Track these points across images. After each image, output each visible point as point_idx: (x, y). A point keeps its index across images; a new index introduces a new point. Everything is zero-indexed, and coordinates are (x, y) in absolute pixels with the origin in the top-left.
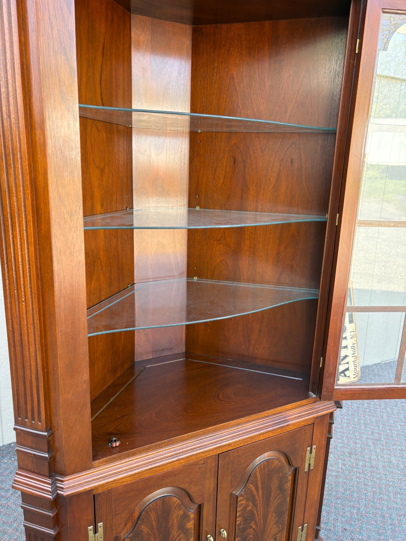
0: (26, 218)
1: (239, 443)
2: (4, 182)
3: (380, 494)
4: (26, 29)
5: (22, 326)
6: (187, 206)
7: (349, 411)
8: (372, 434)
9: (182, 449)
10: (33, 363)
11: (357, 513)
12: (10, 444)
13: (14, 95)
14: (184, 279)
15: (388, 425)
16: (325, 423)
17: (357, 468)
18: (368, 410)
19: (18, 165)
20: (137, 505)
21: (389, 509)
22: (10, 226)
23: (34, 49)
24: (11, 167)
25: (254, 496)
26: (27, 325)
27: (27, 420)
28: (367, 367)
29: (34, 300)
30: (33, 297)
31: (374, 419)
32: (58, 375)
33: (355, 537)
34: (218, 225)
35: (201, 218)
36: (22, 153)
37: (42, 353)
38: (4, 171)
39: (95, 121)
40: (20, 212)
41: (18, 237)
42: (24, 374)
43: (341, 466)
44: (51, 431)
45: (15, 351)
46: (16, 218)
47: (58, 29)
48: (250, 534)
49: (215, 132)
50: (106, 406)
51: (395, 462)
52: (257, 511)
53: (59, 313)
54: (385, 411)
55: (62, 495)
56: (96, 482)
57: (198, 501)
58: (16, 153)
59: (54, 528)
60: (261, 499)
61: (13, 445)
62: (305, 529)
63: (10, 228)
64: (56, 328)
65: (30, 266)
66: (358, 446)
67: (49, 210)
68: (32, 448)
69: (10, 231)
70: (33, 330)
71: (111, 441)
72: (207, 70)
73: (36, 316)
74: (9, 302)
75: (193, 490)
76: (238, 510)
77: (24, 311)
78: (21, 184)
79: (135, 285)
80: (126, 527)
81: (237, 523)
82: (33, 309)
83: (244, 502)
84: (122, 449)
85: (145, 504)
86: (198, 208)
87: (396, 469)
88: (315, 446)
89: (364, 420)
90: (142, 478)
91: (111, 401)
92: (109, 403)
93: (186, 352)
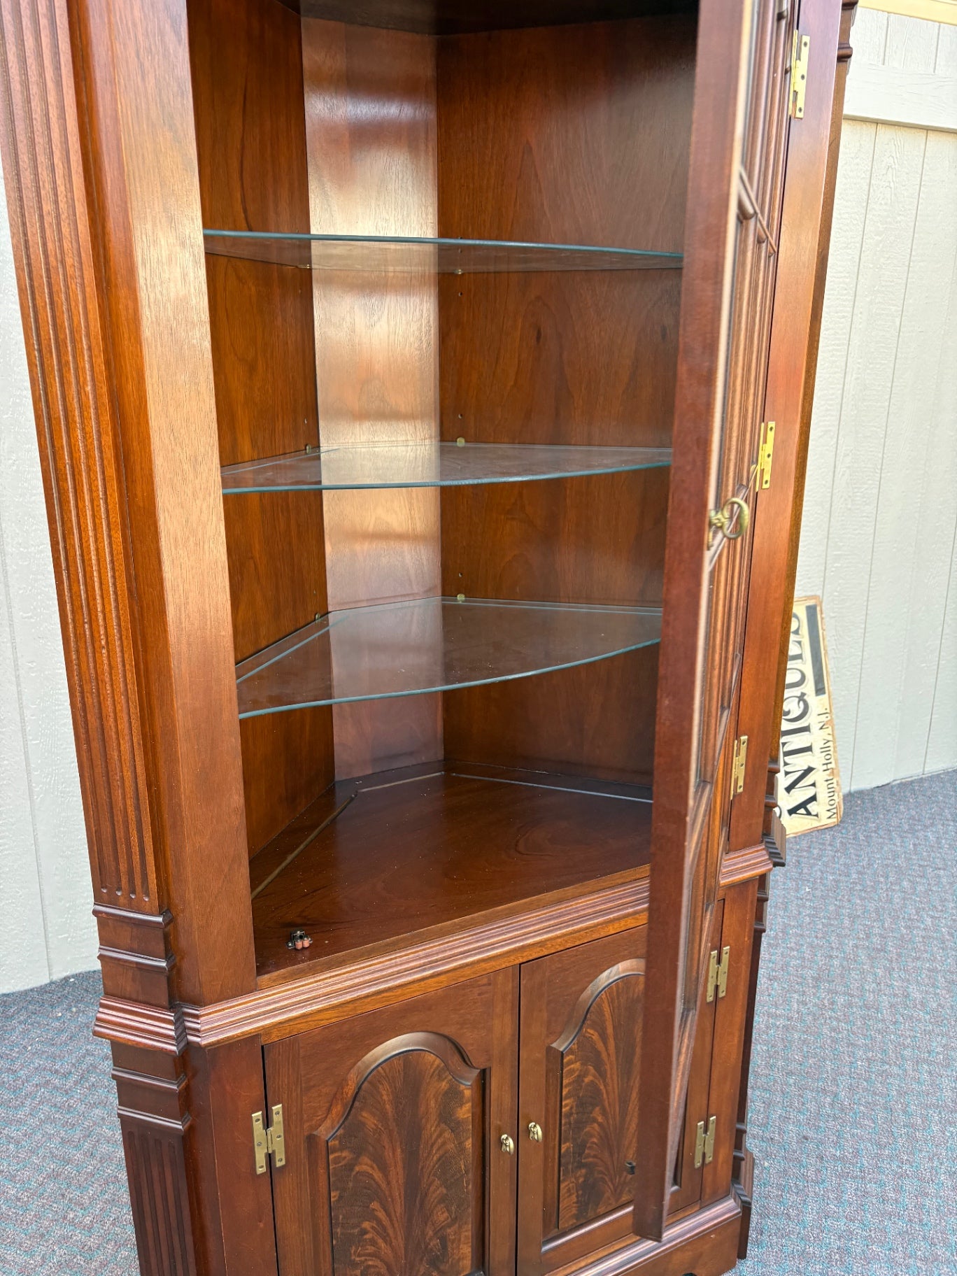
0: (103, 473)
1: (563, 942)
2: (55, 400)
3: (884, 1062)
4: (91, 79)
5: (102, 698)
6: (438, 438)
7: (816, 889)
8: (868, 936)
9: (443, 952)
10: (128, 775)
11: (832, 1105)
12: (66, 979)
13: (71, 217)
14: (436, 600)
15: (904, 918)
16: (750, 899)
17: (832, 1010)
18: (859, 887)
19: (84, 364)
20: (351, 1069)
21: (901, 1093)
22: (70, 490)
23: (108, 121)
24: (69, 369)
25: (598, 1054)
26: (113, 697)
27: (119, 894)
28: (860, 794)
29: (125, 644)
30: (124, 637)
31: (871, 906)
32: (180, 799)
33: (827, 1153)
34: (504, 476)
35: (469, 463)
36: (92, 337)
37: (146, 754)
38: (55, 377)
39: (232, 259)
40: (90, 460)
41: (89, 513)
42: (110, 798)
43: (796, 1006)
44: (169, 914)
45: (90, 750)
46: (84, 474)
47: (156, 75)
48: (592, 1136)
49: (495, 272)
50: (277, 872)
51: (918, 996)
52: (605, 1086)
53: (178, 667)
54: (897, 888)
55: (198, 1043)
56: (266, 1019)
57: (479, 1061)
58: (79, 339)
59: (182, 1116)
60: (613, 1058)
61: (72, 980)
62: (712, 1127)
63: (71, 495)
64: (172, 700)
65: (114, 573)
66: (836, 962)
67: (150, 455)
68: (131, 950)
69: (72, 502)
70: (125, 706)
71: (292, 938)
72: (472, 134)
73: (131, 677)
74: (73, 649)
75: (469, 1040)
76: (565, 1082)
77: (106, 667)
78: (91, 402)
79: (330, 615)
80: (329, 1116)
81: (564, 1110)
82: (123, 661)
83: (577, 1066)
84: (315, 951)
85: (367, 1067)
86: (461, 442)
87: (920, 1010)
88: (728, 947)
89: (849, 908)
90: (359, 1012)
91: (287, 861)
92: (284, 864)
93: (445, 759)
